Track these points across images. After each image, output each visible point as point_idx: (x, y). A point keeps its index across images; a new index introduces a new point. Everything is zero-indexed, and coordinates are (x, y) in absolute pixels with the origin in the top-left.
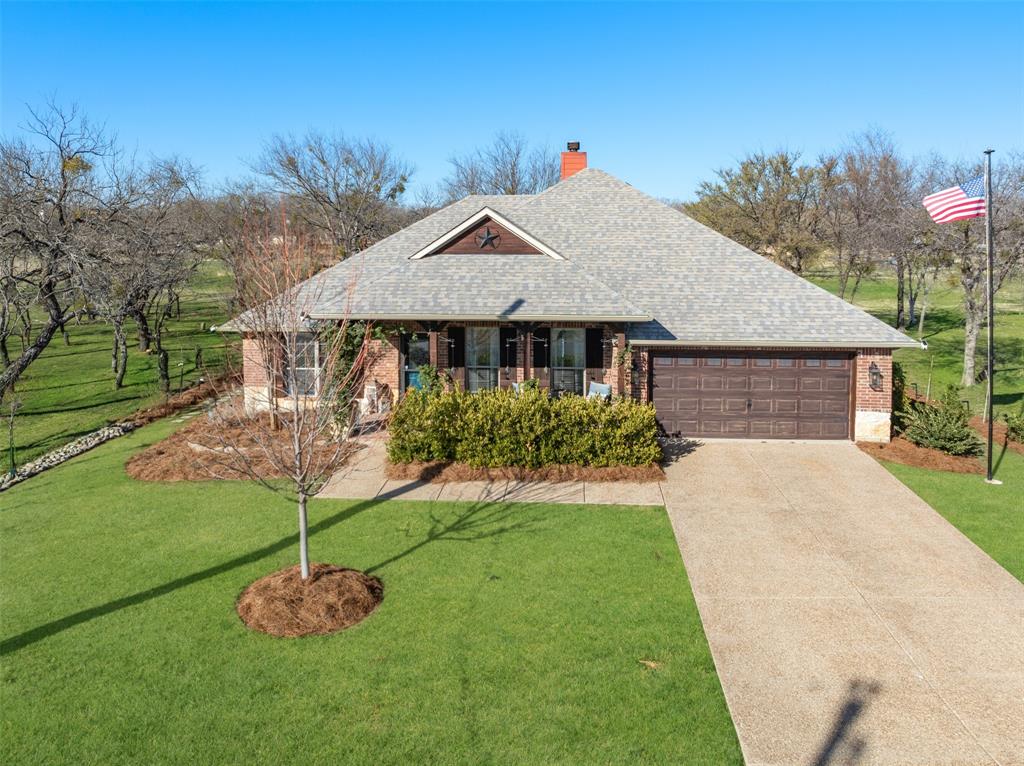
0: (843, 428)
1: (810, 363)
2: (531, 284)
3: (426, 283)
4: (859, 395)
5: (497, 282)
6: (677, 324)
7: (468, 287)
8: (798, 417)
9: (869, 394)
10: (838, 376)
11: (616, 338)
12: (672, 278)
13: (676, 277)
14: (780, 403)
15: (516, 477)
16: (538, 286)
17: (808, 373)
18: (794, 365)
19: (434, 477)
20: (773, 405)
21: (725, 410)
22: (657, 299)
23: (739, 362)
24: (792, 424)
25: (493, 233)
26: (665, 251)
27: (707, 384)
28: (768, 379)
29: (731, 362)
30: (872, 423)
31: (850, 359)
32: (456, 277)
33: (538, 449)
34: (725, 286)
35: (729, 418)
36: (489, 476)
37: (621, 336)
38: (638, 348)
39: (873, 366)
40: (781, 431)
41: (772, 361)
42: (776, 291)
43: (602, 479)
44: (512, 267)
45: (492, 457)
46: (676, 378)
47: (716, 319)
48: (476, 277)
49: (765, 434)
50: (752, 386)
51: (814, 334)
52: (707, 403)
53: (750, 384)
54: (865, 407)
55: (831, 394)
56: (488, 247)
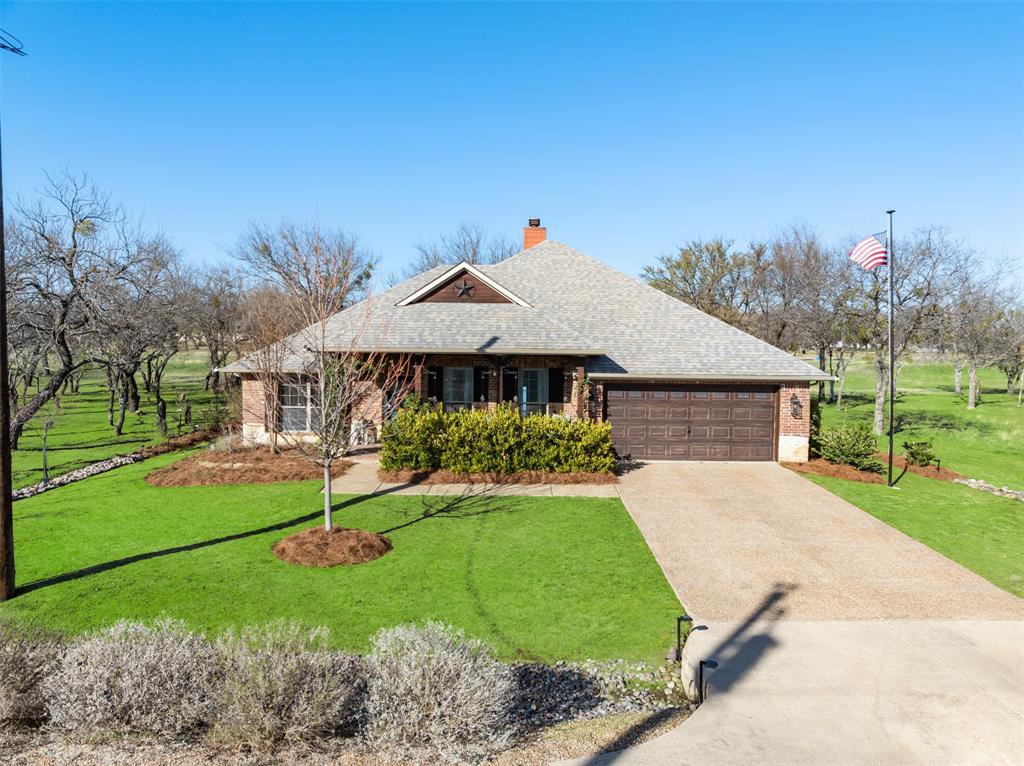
0: (768, 451)
1: (741, 395)
2: (504, 326)
3: (411, 324)
4: (782, 422)
5: (473, 324)
6: (628, 361)
7: (449, 328)
8: (730, 442)
9: (791, 421)
10: (764, 407)
11: (576, 371)
12: (622, 327)
13: (627, 326)
14: (715, 430)
15: (493, 481)
16: (509, 327)
17: (739, 404)
18: (727, 397)
19: (422, 480)
20: (710, 431)
21: (668, 436)
22: (611, 343)
23: (681, 394)
24: (725, 447)
25: (469, 284)
26: (617, 306)
27: (653, 414)
28: (705, 409)
29: (674, 394)
30: (793, 445)
31: (774, 392)
32: (438, 320)
33: (511, 458)
34: (669, 333)
35: (672, 443)
36: (470, 479)
37: (581, 369)
38: (595, 381)
39: (794, 397)
40: (716, 454)
41: (709, 393)
42: (712, 337)
43: (566, 482)
44: (486, 313)
45: (471, 465)
46: (627, 409)
47: (661, 357)
48: (455, 320)
49: (702, 457)
50: (692, 415)
51: (744, 370)
52: (653, 430)
53: (689, 413)
54: (788, 432)
55: (759, 422)
56: (464, 296)
